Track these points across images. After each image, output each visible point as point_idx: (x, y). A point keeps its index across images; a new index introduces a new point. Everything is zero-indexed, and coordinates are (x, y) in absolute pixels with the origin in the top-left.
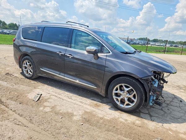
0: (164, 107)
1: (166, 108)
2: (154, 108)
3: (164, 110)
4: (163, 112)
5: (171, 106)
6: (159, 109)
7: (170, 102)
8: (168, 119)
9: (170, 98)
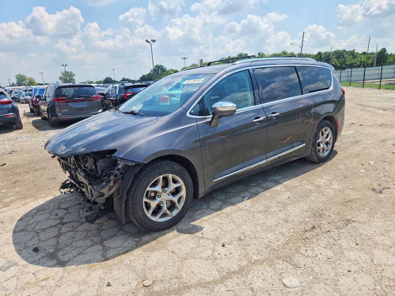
0: (65, 215)
1: (61, 215)
2: (78, 204)
3: (63, 210)
4: (62, 207)
5: (55, 224)
6: (70, 207)
7: (61, 232)
8: (52, 204)
9: (66, 246)
